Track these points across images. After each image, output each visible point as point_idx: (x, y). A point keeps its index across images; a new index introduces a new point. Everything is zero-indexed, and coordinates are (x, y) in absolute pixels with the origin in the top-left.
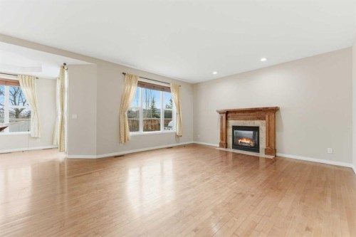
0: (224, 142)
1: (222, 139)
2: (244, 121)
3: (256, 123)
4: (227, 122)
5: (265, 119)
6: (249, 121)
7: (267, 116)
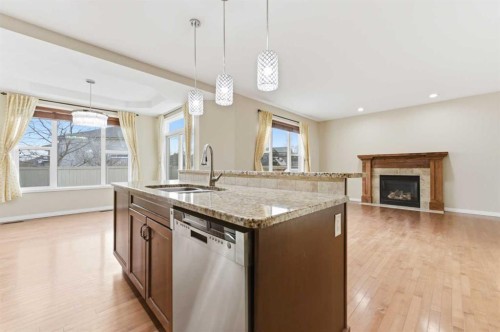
0: (369, 195)
1: (365, 191)
2: (398, 169)
3: (416, 172)
4: (372, 171)
5: (428, 166)
6: (404, 170)
7: (432, 164)
